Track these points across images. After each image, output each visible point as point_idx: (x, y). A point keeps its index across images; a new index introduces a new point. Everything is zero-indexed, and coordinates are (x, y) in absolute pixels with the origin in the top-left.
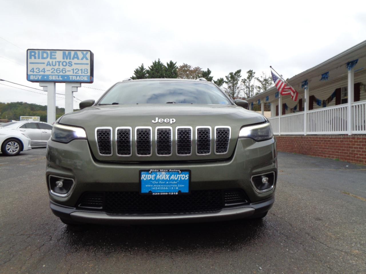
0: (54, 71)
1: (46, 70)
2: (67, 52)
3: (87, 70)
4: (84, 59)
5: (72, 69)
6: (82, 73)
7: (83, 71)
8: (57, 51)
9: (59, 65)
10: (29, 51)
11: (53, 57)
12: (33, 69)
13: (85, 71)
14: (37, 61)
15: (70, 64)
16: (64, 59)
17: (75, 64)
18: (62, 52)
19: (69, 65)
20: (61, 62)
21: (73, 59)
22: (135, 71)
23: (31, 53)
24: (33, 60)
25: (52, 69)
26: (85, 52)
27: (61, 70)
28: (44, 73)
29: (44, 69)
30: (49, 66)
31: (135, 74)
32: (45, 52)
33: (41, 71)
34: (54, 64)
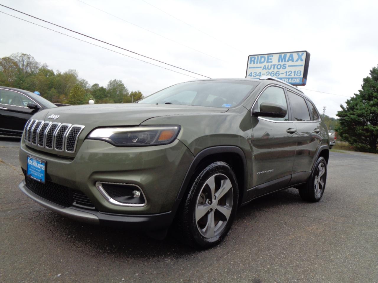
1: (261, 74)
2: (283, 55)
3: (301, 72)
4: (299, 60)
5: (286, 71)
6: (295, 75)
7: (296, 73)
8: (274, 55)
9: (274, 68)
10: (250, 57)
11: (269, 60)
12: (251, 73)
13: (298, 73)
14: (256, 65)
15: (284, 67)
16: (279, 61)
17: (289, 66)
18: (278, 55)
19: (283, 68)
20: (276, 65)
21: (288, 61)
22: (371, 71)
23: (251, 58)
24: (252, 65)
25: (267, 73)
26: (300, 53)
27: (275, 73)
28: (260, 76)
29: (260, 73)
30: (264, 70)
31: (370, 74)
32: (263, 57)
33: (258, 75)
34: (269, 68)
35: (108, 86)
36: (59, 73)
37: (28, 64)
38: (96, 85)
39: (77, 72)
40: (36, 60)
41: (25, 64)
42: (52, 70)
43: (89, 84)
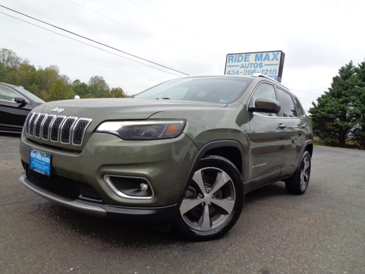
0: (246, 73)
1: (239, 72)
2: (259, 54)
3: (276, 70)
4: (275, 59)
5: (262, 70)
6: (270, 74)
7: (272, 72)
8: (251, 54)
9: (251, 67)
10: (228, 56)
11: (247, 59)
12: (230, 71)
13: (273, 72)
14: (234, 64)
15: (261, 66)
16: (255, 61)
17: (265, 65)
18: (255, 54)
19: (259, 67)
20: (253, 64)
21: (264, 60)
22: (340, 70)
23: (229, 57)
24: (230, 64)
25: (244, 71)
26: (276, 53)
27: (252, 72)
28: (238, 74)
29: (238, 71)
30: (242, 68)
31: (339, 73)
32: (240, 56)
33: (236, 73)
34: (247, 66)
35: (89, 82)
36: (41, 68)
37: (8, 59)
38: (77, 81)
39: (58, 68)
40: (17, 55)
41: (6, 59)
42: (33, 66)
43: (70, 80)
